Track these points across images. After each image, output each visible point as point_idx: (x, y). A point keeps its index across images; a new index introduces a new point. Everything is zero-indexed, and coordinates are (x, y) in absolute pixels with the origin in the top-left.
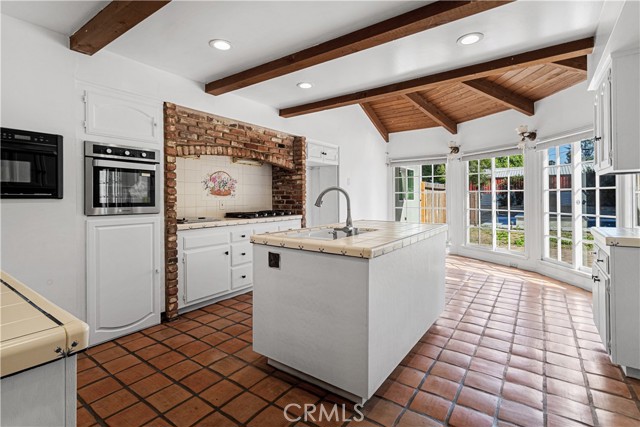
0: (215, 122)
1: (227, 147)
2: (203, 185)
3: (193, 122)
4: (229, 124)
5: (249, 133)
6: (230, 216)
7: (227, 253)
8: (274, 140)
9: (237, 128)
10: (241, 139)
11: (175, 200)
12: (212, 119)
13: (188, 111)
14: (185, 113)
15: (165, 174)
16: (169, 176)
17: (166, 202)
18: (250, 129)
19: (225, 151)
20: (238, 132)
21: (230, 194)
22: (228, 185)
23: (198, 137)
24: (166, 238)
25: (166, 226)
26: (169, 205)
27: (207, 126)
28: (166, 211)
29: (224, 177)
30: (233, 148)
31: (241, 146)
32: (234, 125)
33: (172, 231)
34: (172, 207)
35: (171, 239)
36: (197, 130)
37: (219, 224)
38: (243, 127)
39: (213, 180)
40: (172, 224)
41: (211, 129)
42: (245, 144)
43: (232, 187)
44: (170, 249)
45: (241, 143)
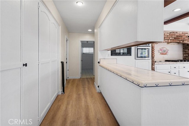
0: (165, 33)
1: (168, 40)
2: (158, 52)
4: (169, 32)
5: (176, 34)
6: (166, 61)
7: (169, 72)
8: (186, 35)
9: (172, 33)
10: (173, 36)
11: (154, 56)
15: (152, 49)
16: (153, 50)
17: (152, 56)
20: (172, 35)
21: (166, 54)
22: (166, 51)
24: (152, 66)
25: (152, 63)
26: (153, 57)
28: (152, 59)
29: (165, 49)
30: (170, 40)
32: (171, 33)
33: (154, 64)
34: (154, 58)
35: (153, 66)
37: (167, 63)
38: (174, 33)
39: (161, 50)
40: (153, 63)
42: (175, 38)
43: (167, 52)
44: (153, 69)
45: (173, 38)
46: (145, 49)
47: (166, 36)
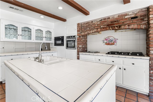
0: (94, 22)
3: (87, 25)
5: (109, 20)
8: (126, 17)
12: (93, 22)
13: (86, 23)
14: (85, 23)
16: (78, 41)
18: (109, 18)
19: (97, 30)
21: (114, 44)
22: (113, 41)
23: (89, 28)
27: (92, 24)
29: (111, 38)
31: (105, 26)
32: (102, 20)
33: (78, 54)
35: (78, 56)
36: (89, 27)
37: (103, 55)
38: (105, 19)
39: (107, 40)
40: (78, 52)
41: (93, 25)
42: (108, 25)
43: (115, 42)
44: (78, 58)
45: (105, 25)
46: (71, 40)
47: (97, 25)
